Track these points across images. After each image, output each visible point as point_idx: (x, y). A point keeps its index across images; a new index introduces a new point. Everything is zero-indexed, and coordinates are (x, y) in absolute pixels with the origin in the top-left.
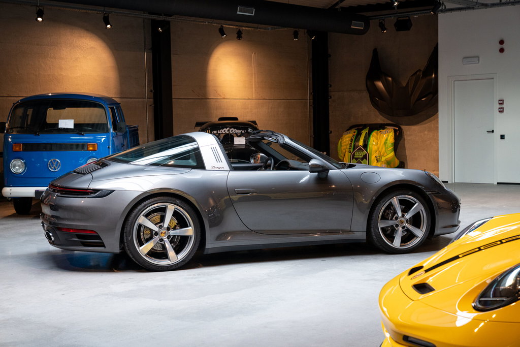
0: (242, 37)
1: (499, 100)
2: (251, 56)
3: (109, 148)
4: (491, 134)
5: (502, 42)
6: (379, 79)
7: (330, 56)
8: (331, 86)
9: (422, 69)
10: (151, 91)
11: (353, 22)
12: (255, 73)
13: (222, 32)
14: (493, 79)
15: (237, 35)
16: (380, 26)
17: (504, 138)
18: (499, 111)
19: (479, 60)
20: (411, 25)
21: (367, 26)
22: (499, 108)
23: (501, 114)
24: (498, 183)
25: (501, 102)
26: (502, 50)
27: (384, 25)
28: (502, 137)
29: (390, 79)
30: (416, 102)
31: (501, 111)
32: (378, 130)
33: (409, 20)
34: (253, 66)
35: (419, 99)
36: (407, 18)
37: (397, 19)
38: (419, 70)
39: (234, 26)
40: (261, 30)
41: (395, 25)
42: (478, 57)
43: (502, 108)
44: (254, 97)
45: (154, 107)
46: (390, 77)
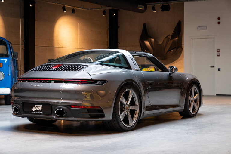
0: (74, 13)
1: (218, 50)
2: (77, 25)
3: (9, 66)
4: (213, 68)
5: (219, 19)
6: (147, 40)
7: (119, 27)
8: (119, 43)
9: (171, 35)
10: (23, 41)
11: (139, 5)
12: (79, 34)
13: (64, 9)
14: (214, 38)
15: (72, 12)
16: (152, 9)
17: (220, 70)
18: (218, 56)
19: (206, 28)
20: (170, 8)
21: (146, 8)
22: (218, 54)
23: (219, 57)
24: (217, 95)
25: (219, 51)
26: (219, 23)
27: (154, 8)
28: (219, 70)
29: (153, 40)
30: (167, 52)
31: (219, 55)
32: (146, 68)
33: (169, 6)
34: (78, 30)
35: (169, 51)
36: (168, 4)
37: (162, 5)
38: (169, 35)
39: (71, 6)
40: (85, 10)
41: (161, 8)
42: (206, 26)
43: (219, 54)
44: (78, 47)
45: (25, 50)
46: (153, 38)
